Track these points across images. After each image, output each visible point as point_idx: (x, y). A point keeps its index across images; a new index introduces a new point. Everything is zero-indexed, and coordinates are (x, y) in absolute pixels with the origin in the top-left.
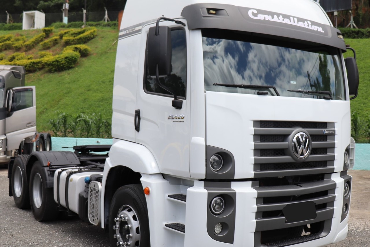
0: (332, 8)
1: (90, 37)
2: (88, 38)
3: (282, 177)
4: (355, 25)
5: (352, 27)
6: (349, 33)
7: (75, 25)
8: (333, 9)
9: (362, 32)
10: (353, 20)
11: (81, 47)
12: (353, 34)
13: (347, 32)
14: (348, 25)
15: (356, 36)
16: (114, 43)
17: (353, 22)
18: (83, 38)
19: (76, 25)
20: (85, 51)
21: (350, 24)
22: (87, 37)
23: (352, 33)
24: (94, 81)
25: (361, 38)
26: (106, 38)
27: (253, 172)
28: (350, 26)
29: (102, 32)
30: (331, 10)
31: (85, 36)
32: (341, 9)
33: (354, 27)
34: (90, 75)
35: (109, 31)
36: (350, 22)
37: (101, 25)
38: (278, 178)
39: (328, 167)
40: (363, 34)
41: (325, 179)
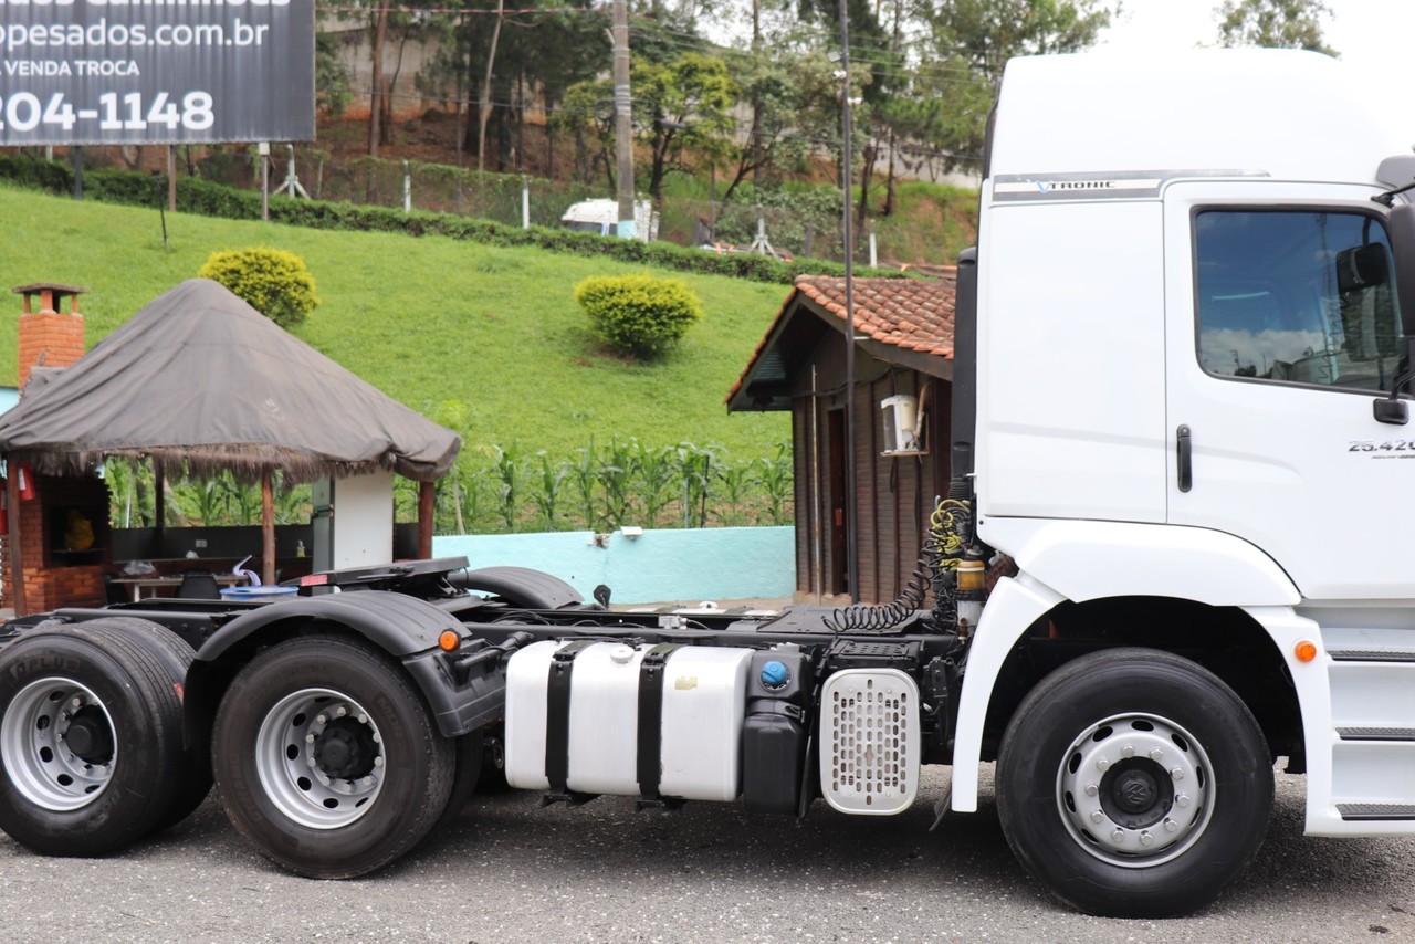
0: (252, 132)
4: (301, 189)
5: (292, 192)
6: (293, 212)
8: (256, 135)
9: (333, 210)
10: (296, 173)
12: (307, 214)
13: (287, 206)
14: (281, 188)
15: (315, 220)
17: (297, 178)
21: (286, 184)
23: (304, 212)
25: (331, 228)
28: (286, 190)
30: (249, 136)
32: (282, 136)
33: (297, 194)
36: (288, 178)
40: (336, 218)
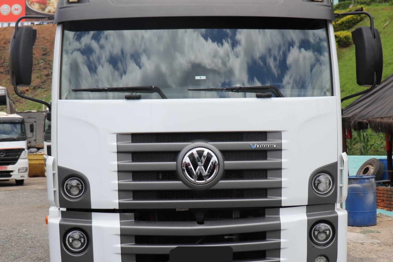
1: (356, 20)
2: (353, 22)
3: (183, 210)
7: (343, 5)
11: (340, 34)
16: (385, 25)
18: (346, 21)
19: (345, 6)
20: (345, 40)
22: (351, 21)
24: (351, 79)
26: (376, 19)
27: (117, 201)
29: (375, 10)
31: (349, 19)
34: (348, 71)
35: (383, 9)
37: (376, 2)
38: (177, 210)
39: (271, 198)
41: (266, 216)
